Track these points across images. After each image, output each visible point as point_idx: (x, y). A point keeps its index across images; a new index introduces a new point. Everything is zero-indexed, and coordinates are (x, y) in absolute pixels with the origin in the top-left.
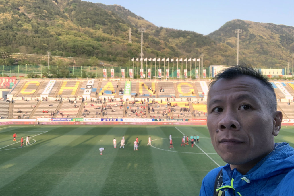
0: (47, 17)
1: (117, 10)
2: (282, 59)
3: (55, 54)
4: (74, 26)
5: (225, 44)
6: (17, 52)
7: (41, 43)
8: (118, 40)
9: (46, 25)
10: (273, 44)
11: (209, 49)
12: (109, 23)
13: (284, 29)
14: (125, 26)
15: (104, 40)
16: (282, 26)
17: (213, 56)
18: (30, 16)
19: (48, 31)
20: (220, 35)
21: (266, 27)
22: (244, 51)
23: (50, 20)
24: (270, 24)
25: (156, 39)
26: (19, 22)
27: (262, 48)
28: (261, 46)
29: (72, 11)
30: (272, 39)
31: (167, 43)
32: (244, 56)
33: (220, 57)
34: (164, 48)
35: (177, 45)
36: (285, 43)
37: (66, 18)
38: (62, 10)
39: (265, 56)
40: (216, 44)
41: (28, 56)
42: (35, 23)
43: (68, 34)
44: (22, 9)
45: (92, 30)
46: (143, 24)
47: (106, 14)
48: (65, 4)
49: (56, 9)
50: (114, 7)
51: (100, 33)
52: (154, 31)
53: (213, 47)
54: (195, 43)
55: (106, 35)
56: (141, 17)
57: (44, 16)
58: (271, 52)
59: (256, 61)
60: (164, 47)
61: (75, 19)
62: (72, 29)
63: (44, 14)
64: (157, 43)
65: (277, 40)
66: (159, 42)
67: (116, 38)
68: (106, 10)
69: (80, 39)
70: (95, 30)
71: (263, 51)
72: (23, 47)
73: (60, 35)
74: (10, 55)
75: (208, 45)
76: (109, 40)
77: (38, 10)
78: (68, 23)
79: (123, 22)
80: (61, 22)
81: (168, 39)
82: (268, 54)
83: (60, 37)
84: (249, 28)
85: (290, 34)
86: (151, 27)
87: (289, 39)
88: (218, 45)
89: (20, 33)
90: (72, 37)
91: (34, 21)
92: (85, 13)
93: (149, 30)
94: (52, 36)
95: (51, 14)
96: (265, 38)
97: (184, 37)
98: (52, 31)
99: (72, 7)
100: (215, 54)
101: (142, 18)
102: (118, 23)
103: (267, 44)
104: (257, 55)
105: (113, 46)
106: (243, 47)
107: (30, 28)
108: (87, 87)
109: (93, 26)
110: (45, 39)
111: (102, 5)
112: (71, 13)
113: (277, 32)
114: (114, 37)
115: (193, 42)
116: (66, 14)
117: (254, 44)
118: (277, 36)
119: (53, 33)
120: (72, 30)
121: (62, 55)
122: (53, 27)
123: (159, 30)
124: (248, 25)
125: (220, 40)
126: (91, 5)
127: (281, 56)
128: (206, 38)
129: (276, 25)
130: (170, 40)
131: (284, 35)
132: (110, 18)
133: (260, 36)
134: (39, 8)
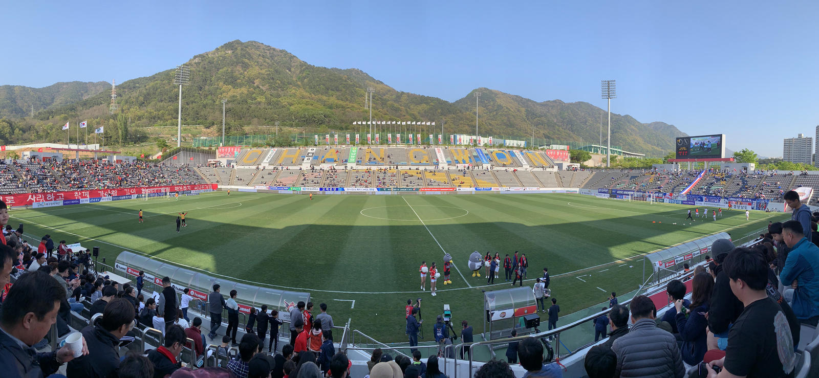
0: (280, 87)
1: (354, 74)
2: (527, 133)
3: (285, 125)
4: (307, 94)
5: (471, 113)
6: (249, 124)
7: (272, 114)
8: (353, 107)
9: (279, 96)
10: (519, 117)
11: (454, 118)
12: (343, 89)
13: (530, 103)
14: (363, 91)
15: (337, 107)
16: (529, 100)
17: (458, 125)
18: (264, 88)
19: (280, 101)
20: (467, 103)
21: (513, 99)
22: (491, 122)
23: (283, 90)
24: (517, 96)
25: (396, 105)
26: (254, 95)
27: (509, 121)
28: (508, 118)
29: (305, 78)
30: (518, 112)
31: (408, 109)
32: (491, 127)
33: (467, 127)
34: (405, 116)
35: (419, 113)
36: (530, 117)
37: (298, 86)
38: (294, 79)
39: (511, 129)
40: (462, 113)
41: (259, 128)
42: (269, 95)
43: (299, 103)
44: (257, 82)
45: (325, 98)
46: (382, 89)
47: (341, 79)
48: (298, 72)
49: (290, 78)
50: (350, 71)
51: (333, 100)
52: (394, 97)
53: (459, 116)
54: (439, 111)
55: (340, 102)
56: (380, 82)
57: (277, 87)
58: (518, 125)
59: (503, 133)
60: (404, 114)
61: (308, 87)
62: (303, 97)
63: (277, 85)
64: (397, 110)
65: (523, 114)
66: (399, 108)
67: (351, 104)
68: (341, 75)
69: (310, 107)
70: (328, 98)
71: (510, 123)
72: (256, 120)
73: (291, 105)
74: (243, 128)
75: (454, 114)
76: (343, 107)
77: (271, 81)
78: (300, 92)
79: (360, 87)
80: (293, 91)
81: (410, 106)
82: (514, 127)
83: (292, 107)
84: (496, 99)
85: (535, 109)
86: (391, 92)
87: (533, 114)
88: (464, 114)
89: (253, 106)
90: (303, 106)
91: (268, 93)
92: (318, 79)
93: (389, 96)
94: (283, 107)
95: (284, 84)
96: (512, 110)
97: (427, 103)
98: (284, 101)
99: (304, 74)
100: (461, 124)
101: (382, 83)
102: (355, 88)
103: (514, 116)
104: (505, 127)
105: (347, 113)
106: (489, 118)
107: (264, 100)
108: (308, 155)
109: (327, 93)
110: (276, 110)
111: (336, 69)
112: (303, 81)
113: (523, 106)
114: (348, 104)
115: (437, 110)
116: (299, 83)
117: (501, 115)
118: (523, 109)
119: (286, 103)
120: (304, 99)
121: (292, 126)
122: (285, 97)
123: (400, 95)
124: (496, 94)
125: (467, 109)
126: (325, 70)
127: (526, 130)
128: (451, 105)
129: (523, 98)
130: (412, 107)
131: (529, 110)
132: (345, 83)
133: (507, 108)
134: (273, 79)
